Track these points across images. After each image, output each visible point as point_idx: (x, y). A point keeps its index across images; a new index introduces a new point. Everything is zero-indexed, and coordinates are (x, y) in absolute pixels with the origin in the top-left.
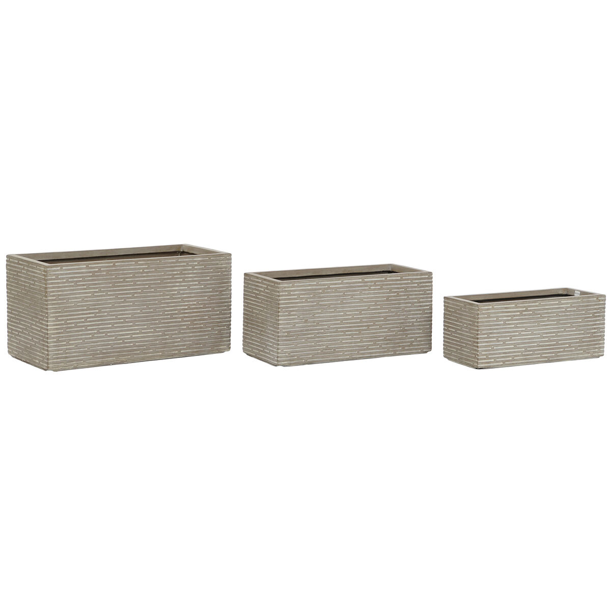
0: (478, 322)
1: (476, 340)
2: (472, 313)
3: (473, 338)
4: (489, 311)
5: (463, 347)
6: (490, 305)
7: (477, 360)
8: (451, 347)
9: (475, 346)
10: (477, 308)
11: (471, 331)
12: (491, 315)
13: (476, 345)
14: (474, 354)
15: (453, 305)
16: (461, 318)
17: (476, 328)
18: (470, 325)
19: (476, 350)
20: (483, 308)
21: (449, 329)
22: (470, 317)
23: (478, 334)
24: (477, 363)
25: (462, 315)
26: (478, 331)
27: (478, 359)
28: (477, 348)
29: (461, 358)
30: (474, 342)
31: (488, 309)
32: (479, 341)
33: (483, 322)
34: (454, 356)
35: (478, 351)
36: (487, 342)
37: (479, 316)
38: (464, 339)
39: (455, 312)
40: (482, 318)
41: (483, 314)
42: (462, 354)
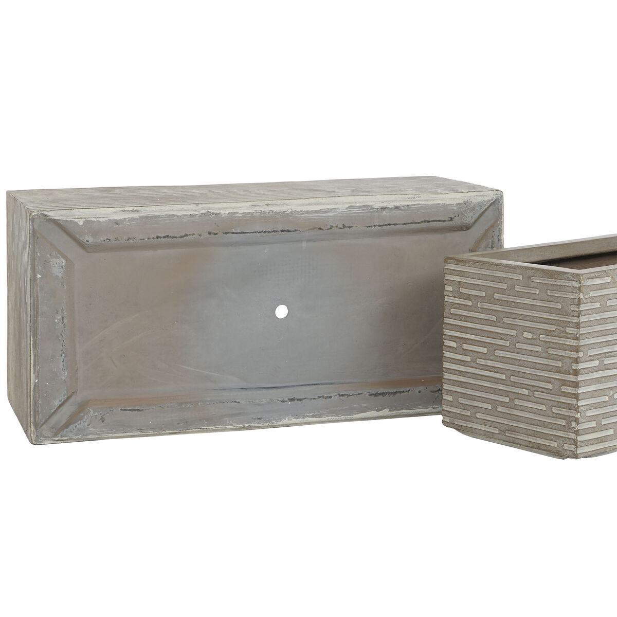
0: (578, 325)
1: (572, 378)
2: (556, 300)
3: (558, 370)
4: (605, 292)
5: (521, 397)
6: (606, 274)
7: (572, 436)
8: (473, 398)
9: (566, 395)
10: (576, 284)
11: (551, 351)
12: (609, 303)
13: (571, 390)
14: (564, 417)
15: (480, 277)
16: (511, 315)
17: (573, 343)
18: (548, 333)
19: (570, 407)
20: (590, 282)
21: (465, 346)
22: (550, 311)
23: (577, 361)
24: (575, 443)
25: (517, 306)
26: (577, 351)
27: (577, 432)
28: (573, 401)
29: (513, 430)
30: (564, 383)
31: (603, 286)
32: (580, 378)
33: (590, 324)
34: (484, 422)
35: (576, 409)
36: (598, 380)
37: (583, 307)
38: (524, 375)
39: (490, 299)
40: (589, 314)
41: (592, 300)
42: (518, 419)
